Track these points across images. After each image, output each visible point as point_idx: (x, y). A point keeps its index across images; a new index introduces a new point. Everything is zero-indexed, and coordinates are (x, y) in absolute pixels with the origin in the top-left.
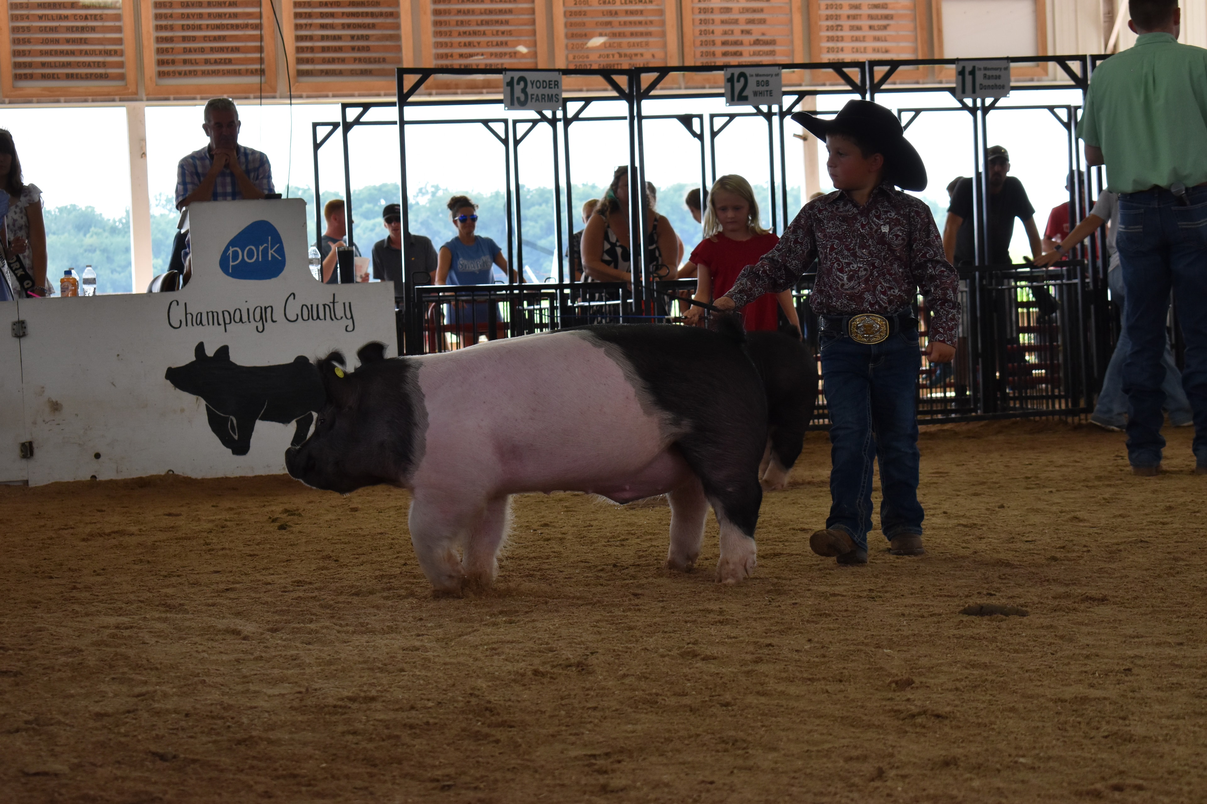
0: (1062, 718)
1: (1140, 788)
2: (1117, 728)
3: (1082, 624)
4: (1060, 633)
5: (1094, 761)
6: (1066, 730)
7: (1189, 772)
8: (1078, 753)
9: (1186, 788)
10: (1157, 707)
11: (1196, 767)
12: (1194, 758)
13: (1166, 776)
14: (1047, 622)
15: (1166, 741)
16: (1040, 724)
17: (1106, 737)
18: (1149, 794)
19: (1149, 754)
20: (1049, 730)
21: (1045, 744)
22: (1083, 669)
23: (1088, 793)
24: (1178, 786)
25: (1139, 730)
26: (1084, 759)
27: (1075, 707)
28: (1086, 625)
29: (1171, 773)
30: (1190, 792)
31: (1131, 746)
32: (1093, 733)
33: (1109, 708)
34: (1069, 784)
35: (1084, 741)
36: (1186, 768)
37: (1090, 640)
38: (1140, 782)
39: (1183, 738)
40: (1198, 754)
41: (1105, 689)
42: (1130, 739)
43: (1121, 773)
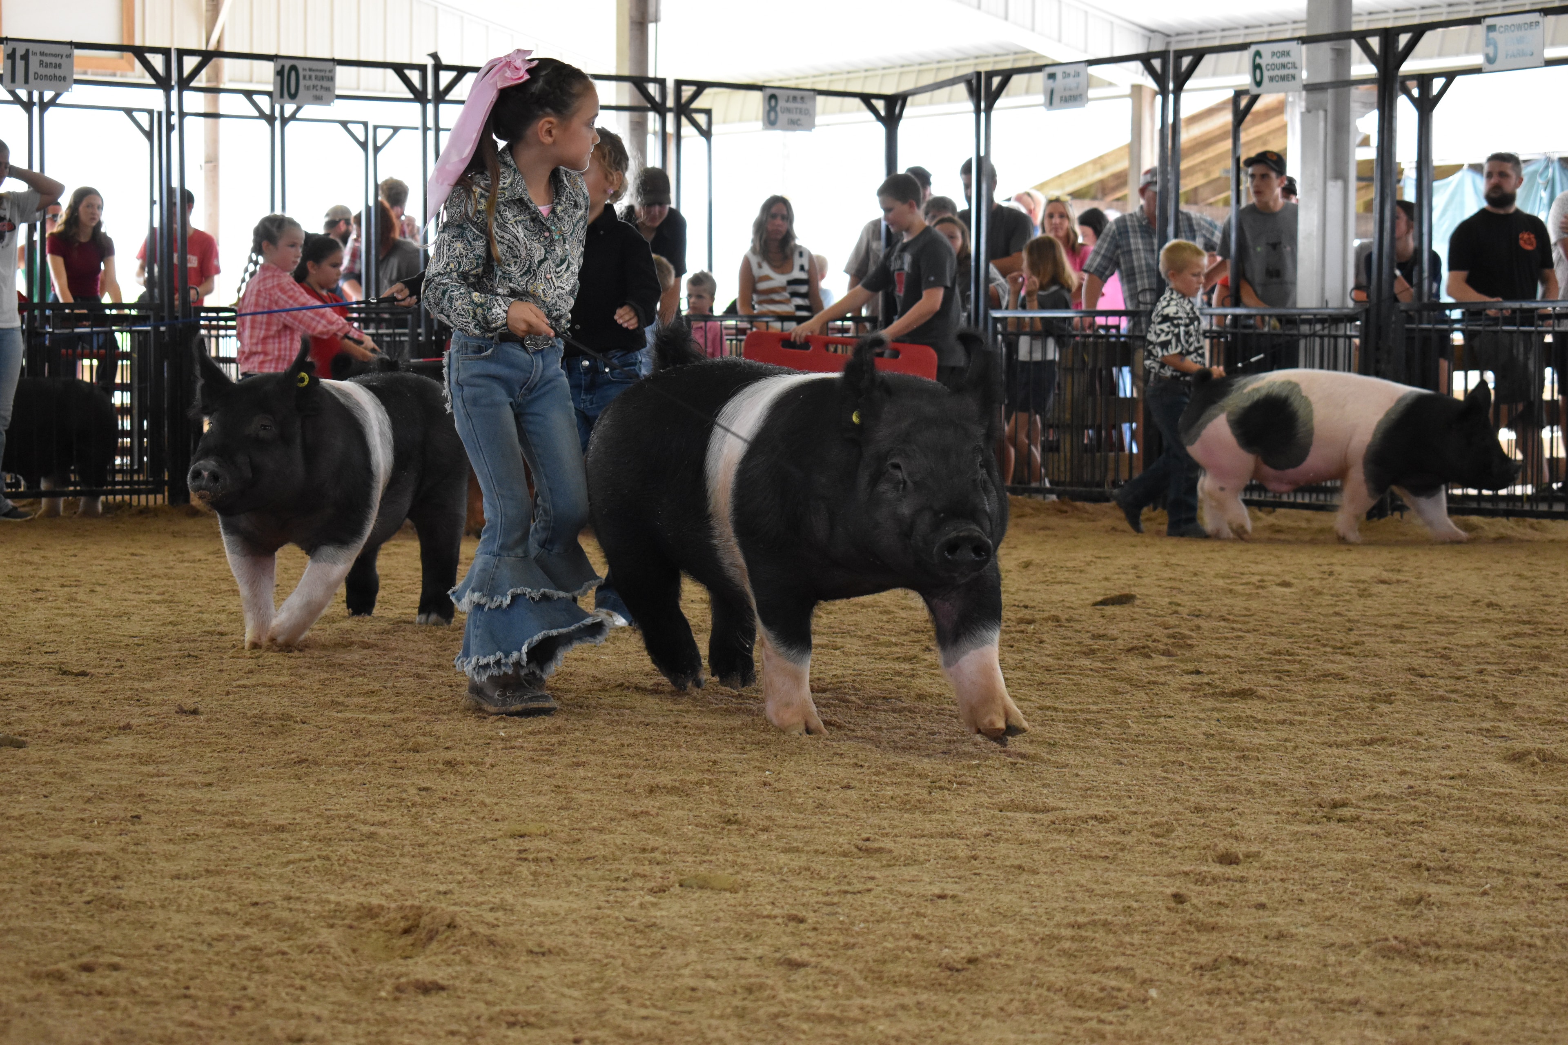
0: (41, 879)
1: (115, 967)
2: (104, 891)
3: (92, 758)
4: (62, 770)
5: (66, 933)
6: (40, 894)
7: (180, 947)
8: (48, 923)
9: (173, 967)
10: (162, 864)
11: (192, 940)
12: (194, 928)
13: (152, 951)
14: (48, 754)
15: (163, 907)
16: (6, 887)
17: (88, 903)
18: (125, 974)
19: (138, 924)
20: (18, 895)
21: (9, 912)
22: (80, 816)
23: (48, 975)
24: (163, 964)
25: (131, 892)
26: (55, 931)
27: (58, 864)
28: (98, 759)
29: (158, 947)
30: (177, 972)
31: (118, 914)
32: (75, 898)
33: (101, 865)
34: (27, 963)
35: (59, 908)
36: (180, 941)
37: (95, 779)
38: (116, 959)
39: (185, 903)
40: (198, 924)
41: (102, 841)
42: (119, 905)
43: (97, 948)
